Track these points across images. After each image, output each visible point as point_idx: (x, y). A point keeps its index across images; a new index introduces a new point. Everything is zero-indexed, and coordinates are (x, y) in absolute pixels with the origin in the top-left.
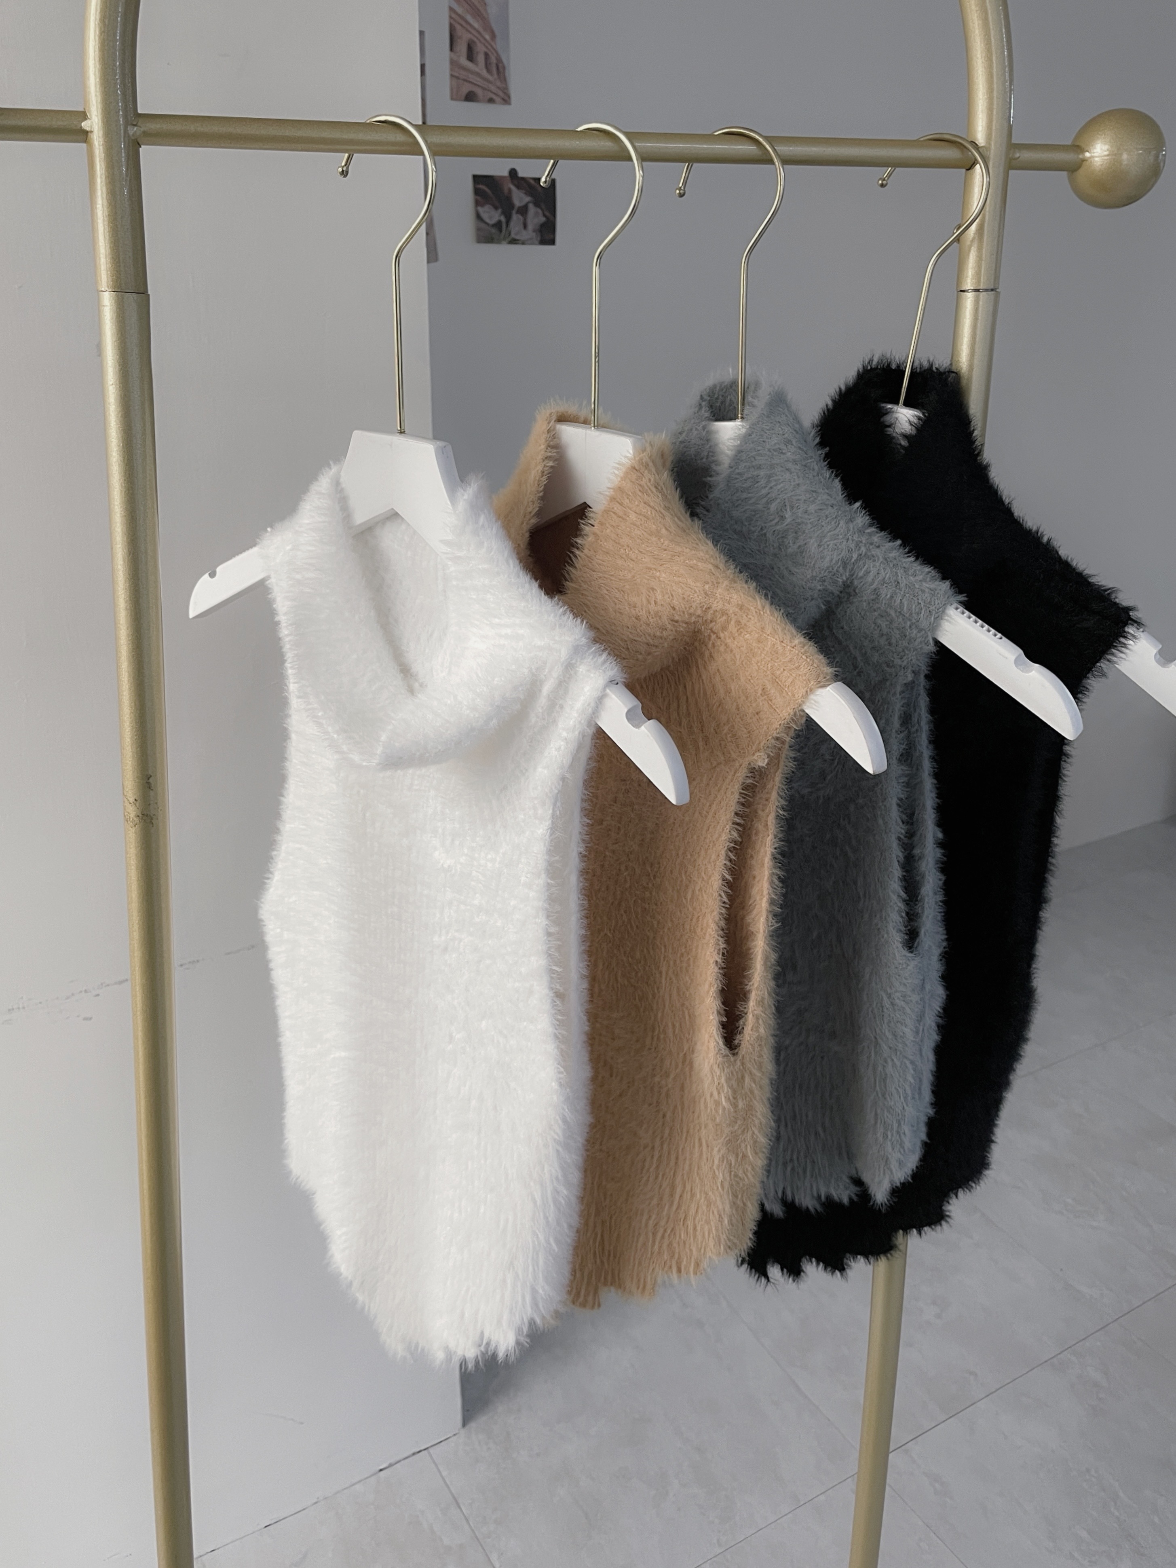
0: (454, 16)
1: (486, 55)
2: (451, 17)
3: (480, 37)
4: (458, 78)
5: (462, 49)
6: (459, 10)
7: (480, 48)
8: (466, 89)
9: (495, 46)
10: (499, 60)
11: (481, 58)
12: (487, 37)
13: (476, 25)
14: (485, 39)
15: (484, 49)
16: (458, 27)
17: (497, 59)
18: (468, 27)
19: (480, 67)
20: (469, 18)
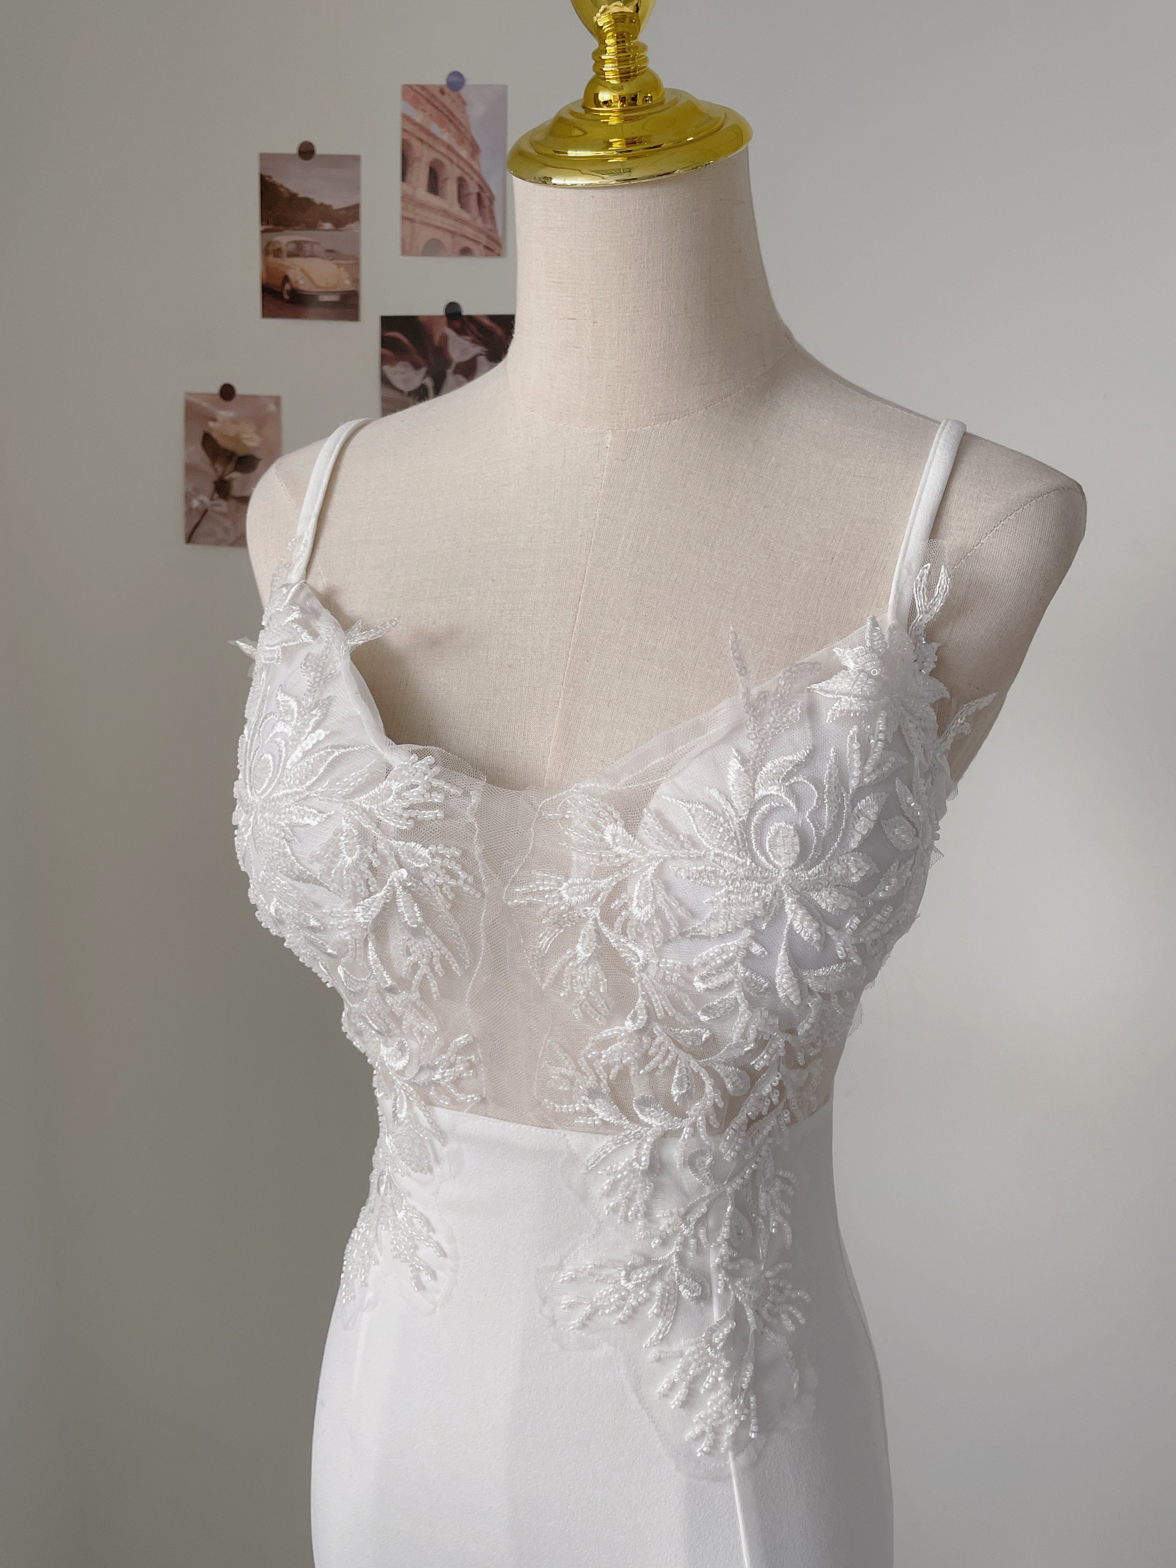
0: (409, 127)
1: (461, 182)
2: (404, 130)
3: (451, 155)
4: (410, 220)
5: (421, 174)
6: (418, 117)
7: (451, 174)
8: (425, 235)
9: (476, 167)
10: (483, 187)
11: (451, 188)
12: (464, 153)
13: (445, 137)
14: (460, 157)
15: (458, 173)
16: (415, 143)
17: (480, 186)
18: (431, 141)
19: (449, 200)
20: (435, 128)
